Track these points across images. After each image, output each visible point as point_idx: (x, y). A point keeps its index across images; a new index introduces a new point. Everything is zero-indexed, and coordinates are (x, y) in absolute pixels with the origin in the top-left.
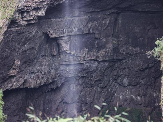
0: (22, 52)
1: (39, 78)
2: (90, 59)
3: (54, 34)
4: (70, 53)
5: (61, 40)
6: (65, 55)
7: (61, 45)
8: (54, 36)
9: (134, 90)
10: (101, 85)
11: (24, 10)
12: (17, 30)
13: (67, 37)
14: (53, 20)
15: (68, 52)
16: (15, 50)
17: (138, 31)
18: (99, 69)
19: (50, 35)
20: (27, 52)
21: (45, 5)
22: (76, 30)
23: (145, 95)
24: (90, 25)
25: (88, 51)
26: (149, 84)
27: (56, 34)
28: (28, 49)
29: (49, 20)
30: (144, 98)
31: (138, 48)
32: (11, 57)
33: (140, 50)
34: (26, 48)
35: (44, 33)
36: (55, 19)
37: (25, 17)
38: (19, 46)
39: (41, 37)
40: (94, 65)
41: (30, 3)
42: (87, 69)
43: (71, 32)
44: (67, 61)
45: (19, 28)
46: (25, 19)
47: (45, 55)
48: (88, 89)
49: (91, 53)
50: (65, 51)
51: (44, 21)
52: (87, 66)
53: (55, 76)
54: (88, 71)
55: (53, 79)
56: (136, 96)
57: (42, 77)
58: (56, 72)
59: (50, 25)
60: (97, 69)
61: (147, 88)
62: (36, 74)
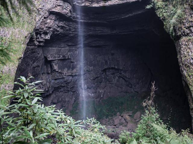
0: (33, 68)
1: (41, 87)
2: (68, 74)
3: (50, 58)
4: (58, 71)
5: (54, 62)
6: (55, 73)
7: (53, 66)
8: (50, 59)
9: (90, 91)
10: (73, 90)
11: (39, 31)
12: (32, 48)
13: (57, 61)
14: (50, 48)
15: (57, 70)
16: (29, 65)
17: (92, 57)
18: (73, 81)
19: (48, 58)
20: (36, 69)
21: (51, 31)
22: (62, 56)
23: (96, 92)
24: (69, 54)
25: (68, 70)
26: (97, 86)
27: (51, 57)
28: (36, 66)
29: (48, 48)
30: (96, 94)
31: (92, 67)
32: (26, 70)
33: (93, 68)
34: (35, 65)
35: (44, 56)
36: (51, 47)
37: (38, 38)
38: (31, 63)
39: (43, 59)
40: (70, 79)
41: (43, 26)
42: (66, 81)
43: (59, 57)
44: (56, 76)
45: (34, 47)
46: (38, 40)
47: (44, 73)
48: (66, 94)
49: (69, 71)
50: (55, 70)
51: (45, 49)
52: (67, 79)
53: (50, 86)
54: (67, 82)
55: (48, 88)
56: (91, 94)
57: (42, 87)
58: (50, 84)
59: (49, 51)
60: (71, 81)
61: (97, 89)
62: (39, 85)
